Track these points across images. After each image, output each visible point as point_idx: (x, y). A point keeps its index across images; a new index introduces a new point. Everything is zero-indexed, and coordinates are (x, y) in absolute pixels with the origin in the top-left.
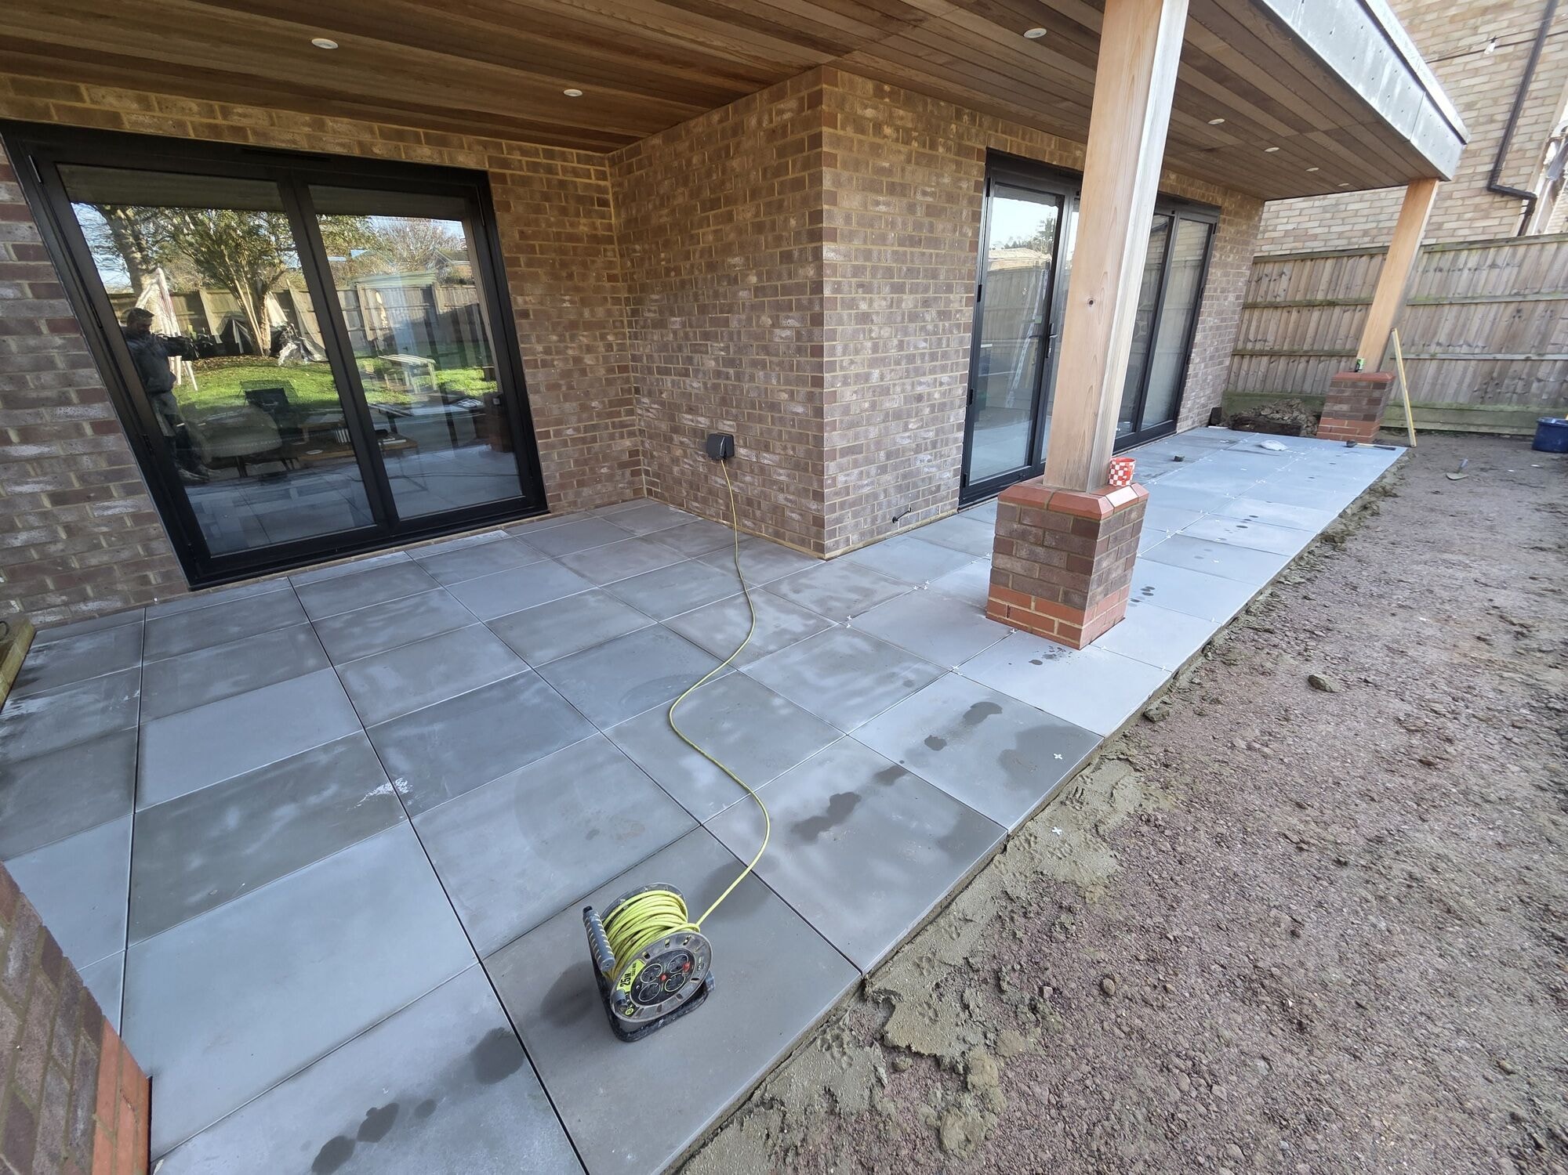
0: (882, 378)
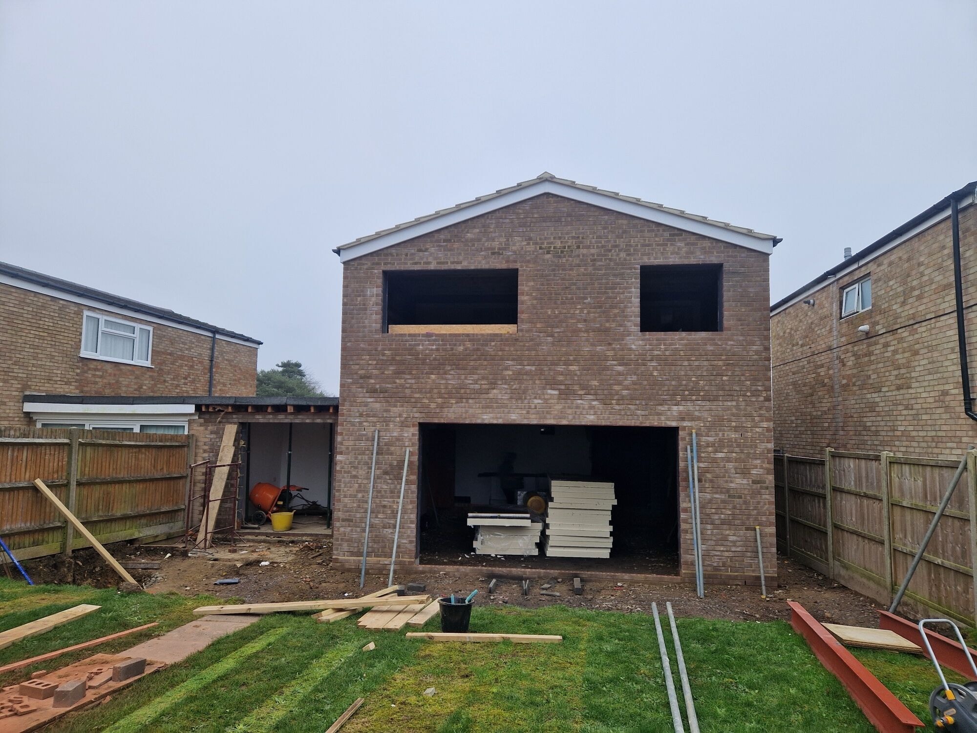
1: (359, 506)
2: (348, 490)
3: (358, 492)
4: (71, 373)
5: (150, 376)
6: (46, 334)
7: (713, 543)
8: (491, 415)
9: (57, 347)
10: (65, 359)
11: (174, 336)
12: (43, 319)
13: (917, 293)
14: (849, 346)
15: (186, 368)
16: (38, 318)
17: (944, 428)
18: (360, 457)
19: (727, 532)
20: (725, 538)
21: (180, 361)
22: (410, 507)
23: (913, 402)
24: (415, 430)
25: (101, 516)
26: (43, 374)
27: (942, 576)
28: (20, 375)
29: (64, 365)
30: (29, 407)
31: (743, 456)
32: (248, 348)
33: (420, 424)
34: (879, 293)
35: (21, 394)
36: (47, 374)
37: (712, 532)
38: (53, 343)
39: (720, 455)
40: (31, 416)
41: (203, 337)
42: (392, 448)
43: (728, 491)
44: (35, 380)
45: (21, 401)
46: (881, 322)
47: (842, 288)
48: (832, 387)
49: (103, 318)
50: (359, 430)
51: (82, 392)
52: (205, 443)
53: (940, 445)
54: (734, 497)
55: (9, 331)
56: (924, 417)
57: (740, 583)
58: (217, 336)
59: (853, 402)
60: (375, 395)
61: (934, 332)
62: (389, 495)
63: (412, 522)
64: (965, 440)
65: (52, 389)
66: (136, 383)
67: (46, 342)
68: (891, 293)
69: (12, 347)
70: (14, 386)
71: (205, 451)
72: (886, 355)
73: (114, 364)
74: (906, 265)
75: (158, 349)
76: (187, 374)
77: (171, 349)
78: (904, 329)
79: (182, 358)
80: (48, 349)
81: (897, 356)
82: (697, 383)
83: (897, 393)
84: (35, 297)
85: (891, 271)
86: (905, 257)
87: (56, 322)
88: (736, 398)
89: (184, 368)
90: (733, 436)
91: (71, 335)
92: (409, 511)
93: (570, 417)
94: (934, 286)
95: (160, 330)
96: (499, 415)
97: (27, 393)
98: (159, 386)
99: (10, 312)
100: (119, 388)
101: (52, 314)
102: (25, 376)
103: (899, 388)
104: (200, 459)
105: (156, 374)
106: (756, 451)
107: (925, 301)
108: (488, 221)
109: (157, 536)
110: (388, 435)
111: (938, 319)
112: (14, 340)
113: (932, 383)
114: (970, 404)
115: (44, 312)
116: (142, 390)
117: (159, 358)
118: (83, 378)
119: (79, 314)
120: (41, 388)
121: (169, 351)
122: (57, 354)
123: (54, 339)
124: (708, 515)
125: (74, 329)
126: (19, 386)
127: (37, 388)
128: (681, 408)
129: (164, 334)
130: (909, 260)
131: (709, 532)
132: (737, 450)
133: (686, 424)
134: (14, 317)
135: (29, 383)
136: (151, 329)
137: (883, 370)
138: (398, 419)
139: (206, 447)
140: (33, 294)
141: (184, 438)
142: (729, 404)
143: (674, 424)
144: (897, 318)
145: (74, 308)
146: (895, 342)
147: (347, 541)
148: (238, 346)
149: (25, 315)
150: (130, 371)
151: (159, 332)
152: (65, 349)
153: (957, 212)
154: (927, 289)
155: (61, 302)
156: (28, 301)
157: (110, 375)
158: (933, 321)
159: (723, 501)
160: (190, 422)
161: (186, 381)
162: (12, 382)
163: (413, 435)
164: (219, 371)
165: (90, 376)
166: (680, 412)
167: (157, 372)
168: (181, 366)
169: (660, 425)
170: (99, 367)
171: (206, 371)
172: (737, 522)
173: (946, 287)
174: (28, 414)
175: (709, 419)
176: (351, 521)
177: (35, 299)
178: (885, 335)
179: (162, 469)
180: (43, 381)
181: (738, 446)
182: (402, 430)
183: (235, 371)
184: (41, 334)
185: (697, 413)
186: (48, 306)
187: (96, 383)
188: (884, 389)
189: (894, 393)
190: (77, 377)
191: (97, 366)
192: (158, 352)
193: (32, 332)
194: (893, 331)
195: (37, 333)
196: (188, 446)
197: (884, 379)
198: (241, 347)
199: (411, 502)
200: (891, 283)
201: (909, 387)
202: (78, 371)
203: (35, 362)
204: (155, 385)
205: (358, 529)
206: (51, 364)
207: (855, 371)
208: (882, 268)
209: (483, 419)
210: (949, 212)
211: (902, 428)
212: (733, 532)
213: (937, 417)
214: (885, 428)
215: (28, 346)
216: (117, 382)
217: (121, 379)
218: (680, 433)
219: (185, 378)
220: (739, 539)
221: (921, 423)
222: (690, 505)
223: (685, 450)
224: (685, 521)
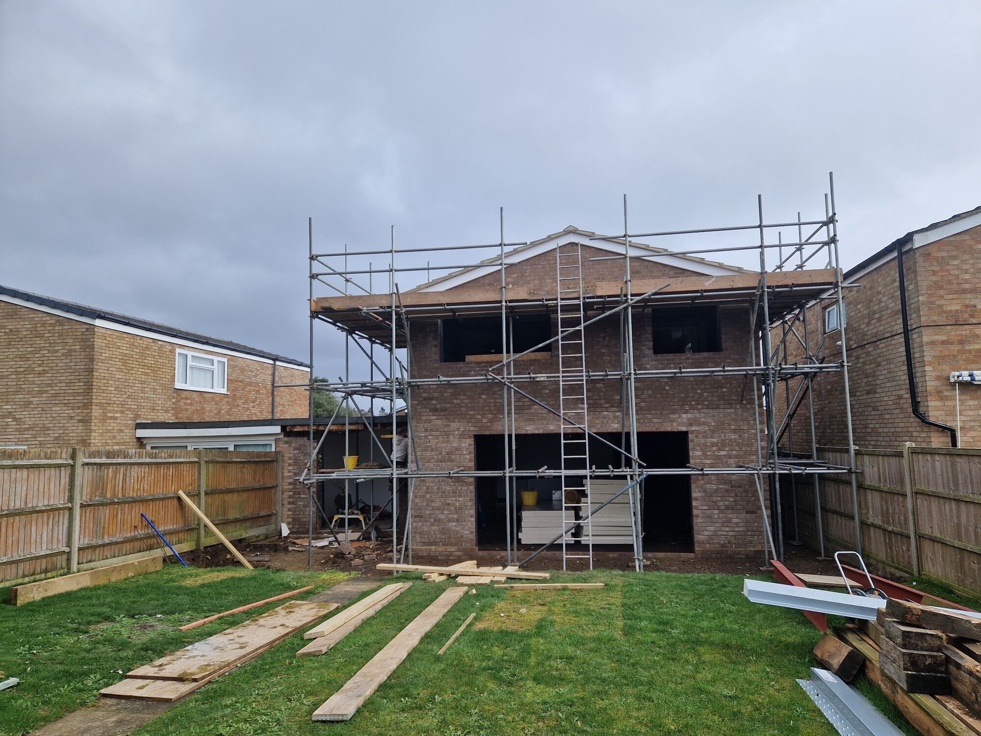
0: (431, 497)
1: (428, 505)
2: (418, 492)
3: (427, 493)
4: (168, 403)
5: (227, 402)
6: (150, 371)
7: (720, 525)
8: (533, 426)
9: (158, 382)
10: (164, 391)
11: (244, 365)
12: (147, 358)
13: (877, 316)
14: (831, 358)
15: (254, 393)
16: (143, 358)
17: (901, 425)
18: (426, 464)
19: (731, 516)
20: (729, 521)
21: (249, 387)
22: (470, 504)
23: (878, 404)
24: (471, 441)
25: (221, 520)
26: (148, 404)
27: (893, 540)
28: (132, 406)
29: (163, 397)
30: (141, 433)
31: (742, 453)
32: (301, 372)
33: (475, 435)
34: (851, 314)
35: (134, 422)
36: (152, 405)
37: (719, 516)
38: (155, 378)
39: (723, 453)
40: (142, 440)
41: (265, 365)
42: (453, 457)
43: (730, 482)
44: (144, 410)
45: (134, 428)
46: (853, 338)
47: (825, 308)
48: (820, 392)
49: (190, 354)
50: (425, 442)
51: (177, 418)
52: (290, 457)
53: (899, 439)
54: (735, 486)
55: (124, 371)
56: (887, 416)
57: (743, 557)
58: (278, 363)
59: (836, 404)
60: (437, 413)
61: (890, 348)
62: (451, 495)
63: (471, 516)
64: (915, 434)
65: (156, 417)
66: (216, 409)
67: (150, 377)
68: (859, 315)
69: (127, 384)
70: (129, 416)
71: (290, 465)
72: (858, 365)
73: (199, 393)
74: (869, 293)
75: (232, 378)
76: (254, 398)
77: (242, 377)
78: (869, 345)
79: (250, 384)
80: (152, 384)
81: (867, 367)
82: (702, 394)
83: (868, 397)
84: (141, 340)
85: (858, 297)
86: (868, 286)
87: (156, 360)
88: (734, 406)
89: (252, 393)
90: (733, 437)
91: (167, 371)
92: (469, 508)
93: (599, 426)
94: (889, 311)
95: (232, 361)
96: (539, 426)
97: (138, 421)
98: (233, 410)
99: (124, 355)
100: (204, 413)
101: (153, 353)
102: (136, 407)
103: (868, 393)
104: (285, 471)
105: (230, 400)
106: (751, 448)
107: (883, 322)
108: (524, 267)
109: (258, 536)
110: (449, 446)
111: (893, 338)
112: (127, 378)
113: (891, 389)
114: (916, 406)
115: (147, 352)
116: (221, 414)
117: (233, 385)
118: (177, 406)
119: (173, 351)
120: (148, 417)
121: (240, 379)
122: (158, 387)
123: (155, 375)
124: (715, 502)
125: (170, 365)
126: (132, 416)
127: (145, 417)
128: (690, 415)
129: (236, 364)
130: (871, 288)
131: (716, 516)
132: (737, 448)
133: (694, 428)
134: (126, 358)
135: (139, 413)
136: (225, 360)
137: (856, 378)
138: (457, 432)
139: (291, 461)
140: (139, 338)
141: (273, 454)
142: (729, 411)
143: (684, 429)
144: (864, 336)
145: (169, 347)
146: (864, 355)
147: (420, 533)
148: (293, 370)
149: (134, 356)
150: (211, 398)
151: (232, 363)
152: (164, 382)
153: (901, 254)
154: (884, 313)
155: (160, 343)
156: (136, 344)
157: (197, 403)
158: (889, 339)
159: (727, 491)
160: (276, 441)
161: (254, 404)
162: (127, 412)
163: (470, 445)
164: (279, 394)
165: (182, 404)
166: (689, 419)
167: (231, 398)
168: (250, 392)
169: (673, 430)
170: (189, 396)
171: (269, 395)
172: (739, 507)
173: (896, 313)
174: (139, 439)
175: (713, 424)
176: (421, 517)
177: (141, 342)
178: (856, 349)
179: (259, 481)
180: (149, 411)
181: (737, 445)
182: (460, 442)
183: (292, 393)
184: (146, 371)
185: (702, 420)
186: (150, 347)
187: (187, 410)
188: (858, 394)
189: (865, 397)
190: (173, 406)
191: (187, 395)
192: (232, 380)
193: (140, 370)
194: (862, 347)
195: (143, 370)
196: (276, 461)
197: (857, 386)
198: (296, 371)
199: (471, 500)
200: (859, 307)
201: (875, 393)
202: (174, 400)
203: (143, 395)
204: (230, 409)
205: (428, 524)
206: (155, 396)
207: (836, 379)
208: (852, 293)
209: (527, 430)
210: (895, 254)
211: (872, 426)
212: (736, 515)
213: (894, 416)
214: (860, 426)
215: (137, 382)
216: (203, 408)
217: (205, 406)
218: (690, 436)
219: (254, 402)
220: (741, 521)
221: (885, 421)
222: (699, 494)
223: (694, 449)
224: (697, 508)
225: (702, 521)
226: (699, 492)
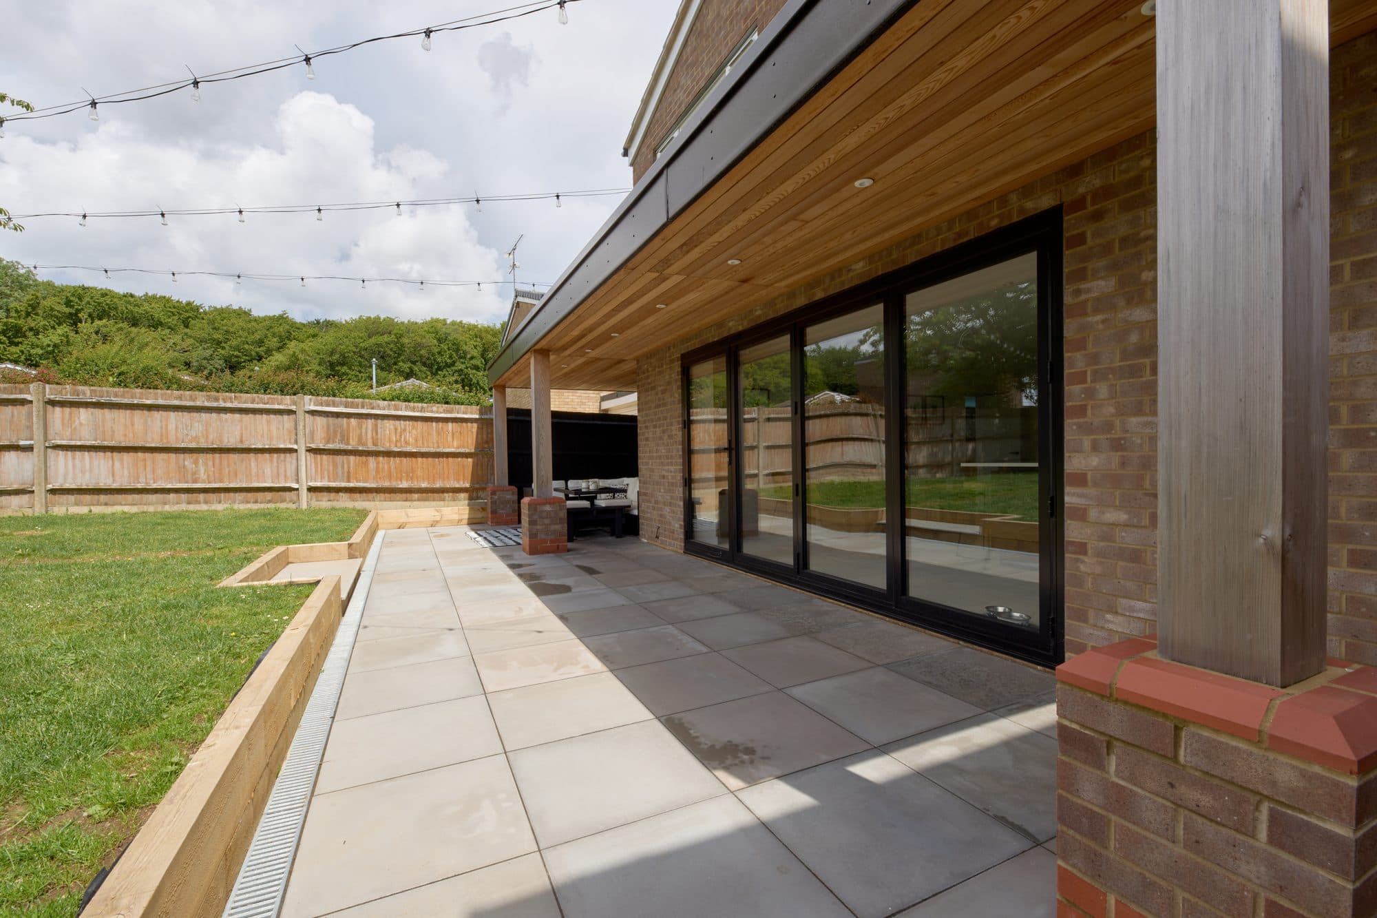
45: (598, 401)
182: (672, 371)
222: (1095, 461)
223: (1081, 275)
224: (1081, 515)
225: (1098, 570)
226: (1095, 447)
